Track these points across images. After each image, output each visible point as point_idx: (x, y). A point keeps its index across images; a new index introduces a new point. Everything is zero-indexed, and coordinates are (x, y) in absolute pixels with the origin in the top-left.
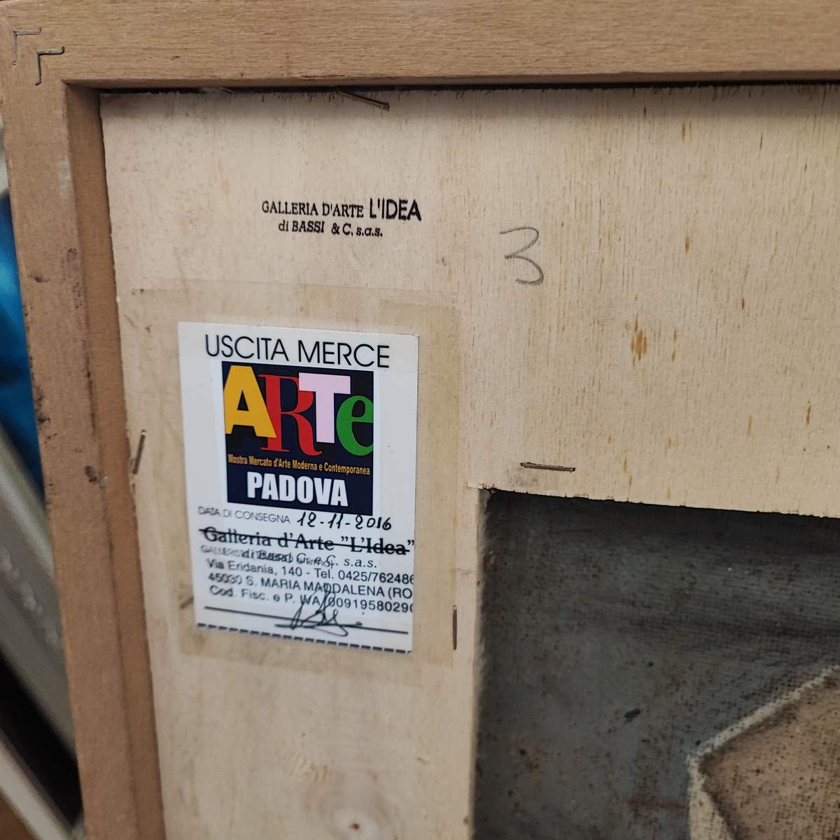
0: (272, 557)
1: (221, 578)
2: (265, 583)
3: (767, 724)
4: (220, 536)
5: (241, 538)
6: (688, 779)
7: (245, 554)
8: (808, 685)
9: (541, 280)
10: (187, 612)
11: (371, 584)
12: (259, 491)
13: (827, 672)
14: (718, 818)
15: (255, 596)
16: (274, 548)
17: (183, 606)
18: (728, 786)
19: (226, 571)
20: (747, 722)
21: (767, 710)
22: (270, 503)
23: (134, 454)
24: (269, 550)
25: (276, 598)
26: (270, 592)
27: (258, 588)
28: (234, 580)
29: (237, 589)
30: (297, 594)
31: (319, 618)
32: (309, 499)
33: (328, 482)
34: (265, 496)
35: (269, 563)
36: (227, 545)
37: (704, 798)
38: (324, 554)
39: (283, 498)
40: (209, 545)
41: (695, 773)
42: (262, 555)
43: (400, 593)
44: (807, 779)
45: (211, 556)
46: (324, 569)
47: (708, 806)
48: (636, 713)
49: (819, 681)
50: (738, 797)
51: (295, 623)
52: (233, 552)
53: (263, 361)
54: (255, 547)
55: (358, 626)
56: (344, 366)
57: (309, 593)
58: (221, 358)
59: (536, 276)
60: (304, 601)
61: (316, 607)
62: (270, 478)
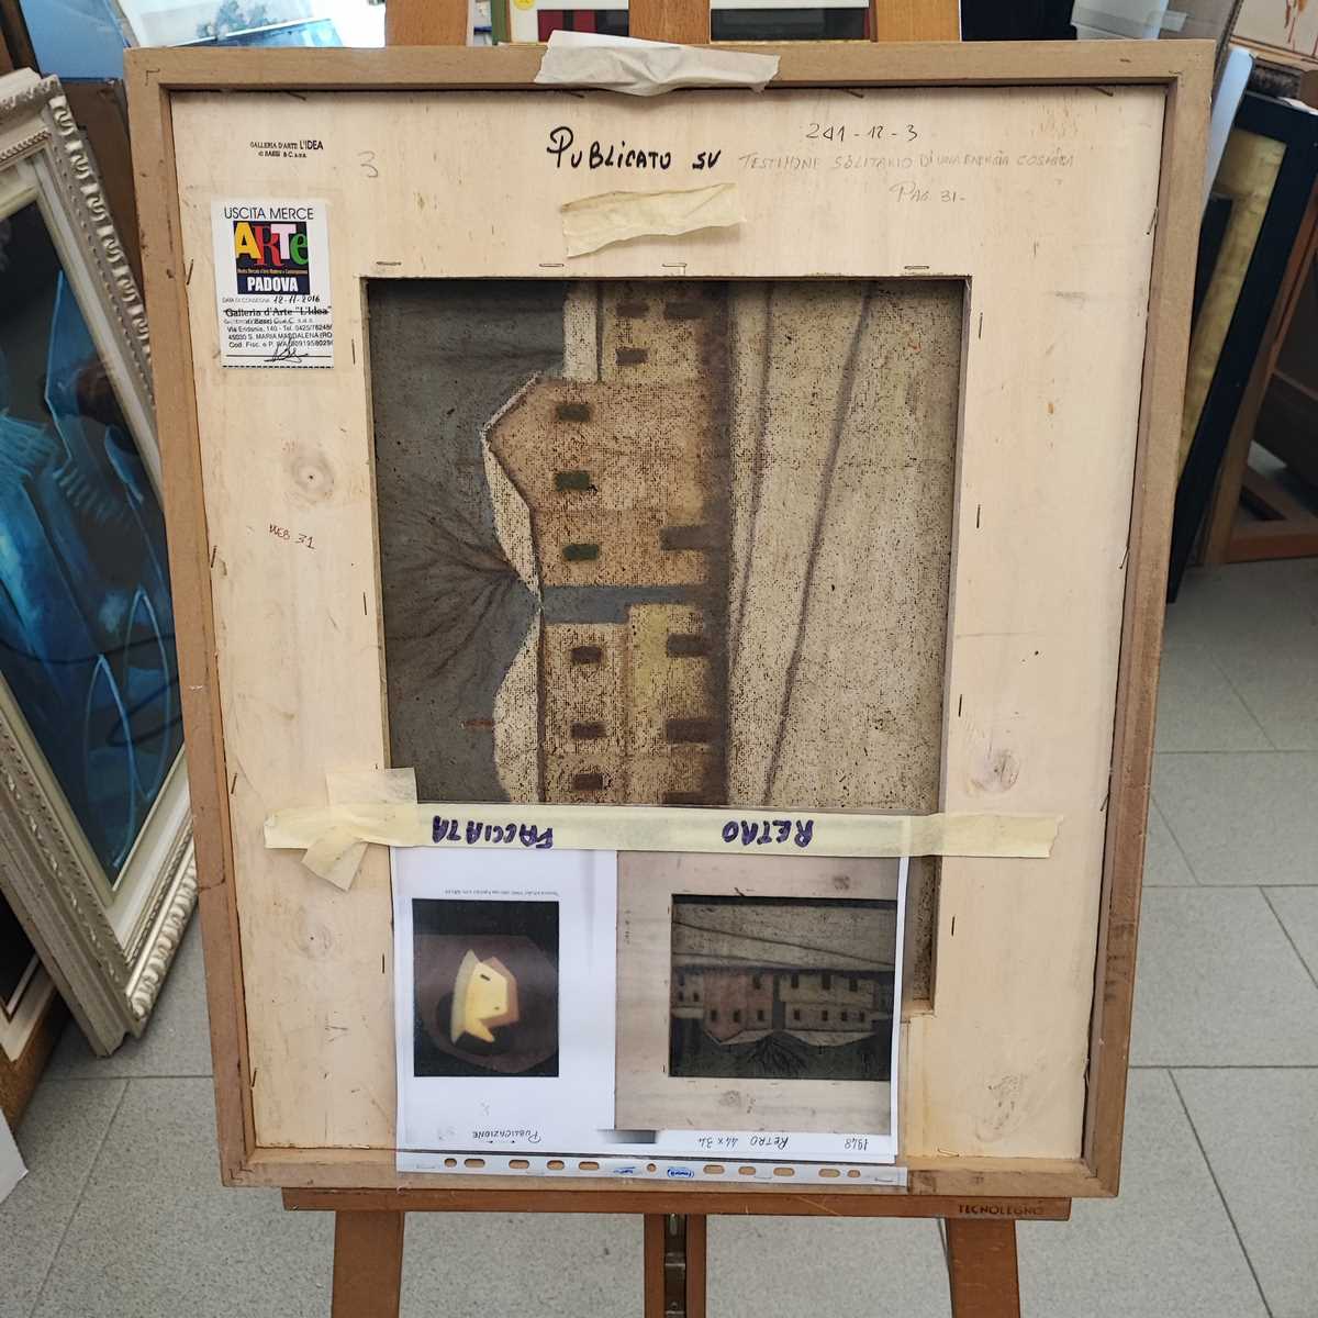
0: (261, 322)
1: (235, 337)
2: (258, 337)
3: (514, 408)
4: (235, 313)
5: (246, 313)
6: (481, 445)
7: (248, 322)
8: (528, 383)
9: (376, 176)
10: (217, 360)
11: (311, 331)
12: (254, 287)
13: (535, 376)
14: (499, 467)
15: (255, 345)
16: (263, 317)
17: (215, 357)
18: (501, 447)
19: (238, 333)
20: (505, 408)
21: (512, 401)
22: (259, 292)
23: (187, 273)
24: (260, 318)
25: (265, 345)
26: (261, 341)
27: (255, 341)
28: (243, 337)
29: (244, 342)
30: (275, 341)
31: (286, 353)
32: (279, 289)
33: (288, 279)
34: (257, 289)
35: (261, 326)
36: (238, 318)
37: (491, 455)
38: (288, 317)
39: (266, 290)
40: (229, 319)
41: (484, 441)
42: (256, 321)
43: (326, 335)
44: (536, 437)
45: (230, 325)
46: (288, 325)
47: (494, 461)
48: (453, 410)
49: (533, 380)
50: (506, 452)
51: (275, 357)
52: (241, 321)
53: (253, 220)
54: (253, 317)
55: (306, 356)
56: (292, 220)
57: (281, 340)
58: (233, 219)
59: (374, 173)
60: (279, 345)
61: (285, 347)
62: (259, 279)
